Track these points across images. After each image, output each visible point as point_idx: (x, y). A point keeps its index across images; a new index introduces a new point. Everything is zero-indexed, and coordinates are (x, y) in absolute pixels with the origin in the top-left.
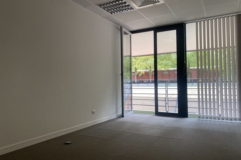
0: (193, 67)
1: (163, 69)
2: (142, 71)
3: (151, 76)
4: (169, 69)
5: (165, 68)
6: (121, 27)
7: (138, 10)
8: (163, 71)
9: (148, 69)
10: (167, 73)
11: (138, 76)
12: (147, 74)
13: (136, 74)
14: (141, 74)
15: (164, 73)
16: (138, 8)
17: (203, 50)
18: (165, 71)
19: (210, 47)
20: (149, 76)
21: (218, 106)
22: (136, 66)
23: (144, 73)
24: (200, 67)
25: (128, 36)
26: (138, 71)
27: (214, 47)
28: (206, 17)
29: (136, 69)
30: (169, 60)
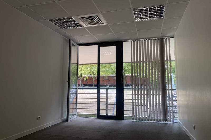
0: (127, 75)
1: (104, 75)
2: (86, 76)
3: (94, 81)
4: (109, 75)
5: (106, 74)
6: (70, 40)
7: (86, 27)
8: (104, 77)
9: (92, 75)
10: (107, 78)
11: (82, 80)
12: (90, 79)
13: (81, 78)
14: (86, 78)
15: (105, 78)
16: (85, 26)
17: (136, 62)
18: (106, 77)
19: (141, 61)
20: (92, 80)
21: (147, 109)
22: (82, 72)
23: (88, 78)
24: (133, 75)
25: (76, 48)
26: (83, 76)
27: (144, 61)
28: (138, 38)
29: (81, 75)
30: (109, 68)
